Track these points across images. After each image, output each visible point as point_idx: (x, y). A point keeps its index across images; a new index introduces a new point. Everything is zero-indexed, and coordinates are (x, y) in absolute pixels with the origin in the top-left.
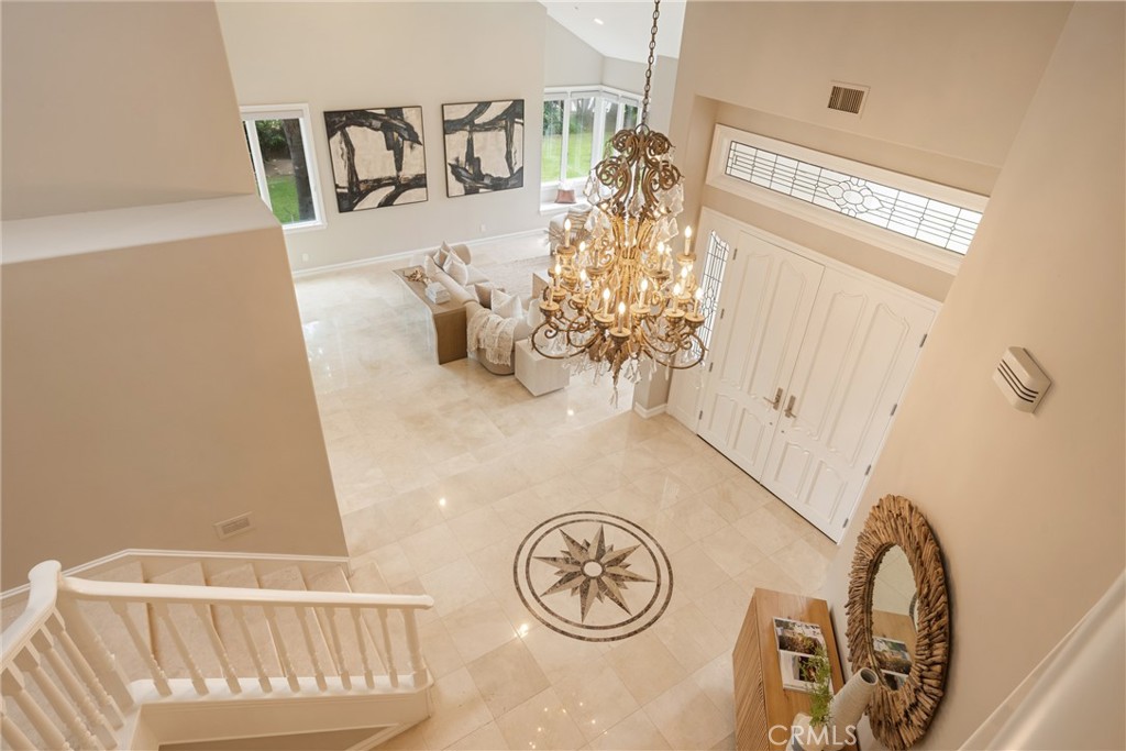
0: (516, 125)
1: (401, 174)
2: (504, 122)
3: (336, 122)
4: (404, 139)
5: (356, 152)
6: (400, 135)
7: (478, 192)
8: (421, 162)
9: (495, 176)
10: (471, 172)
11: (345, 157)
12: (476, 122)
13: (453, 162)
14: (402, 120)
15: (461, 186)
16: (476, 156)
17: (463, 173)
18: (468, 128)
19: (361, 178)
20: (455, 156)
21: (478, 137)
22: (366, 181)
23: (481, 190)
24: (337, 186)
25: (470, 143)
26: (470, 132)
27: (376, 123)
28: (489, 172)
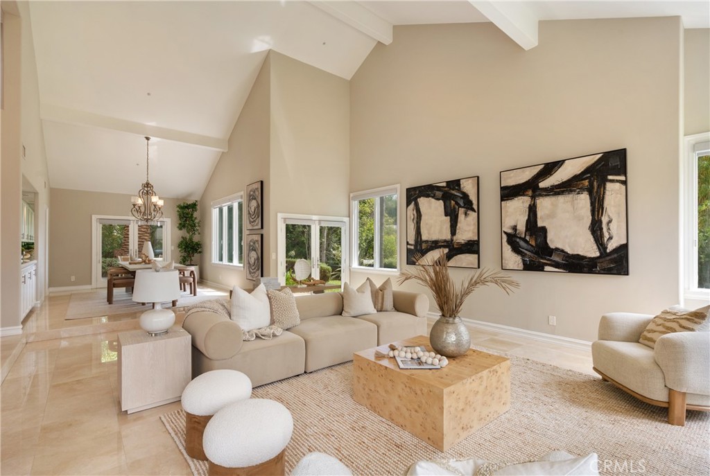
0: (609, 185)
1: (455, 238)
2: (586, 183)
3: (414, 195)
4: (460, 206)
5: (423, 218)
6: (457, 203)
7: (542, 270)
8: (474, 228)
9: (570, 252)
10: (533, 243)
11: (415, 221)
12: (542, 185)
13: (510, 231)
14: (459, 190)
15: (518, 259)
16: (540, 224)
17: (522, 243)
18: (530, 193)
19: (424, 238)
20: (513, 224)
21: (544, 204)
22: (426, 242)
23: (547, 268)
24: (408, 243)
25: (532, 210)
26: (533, 197)
27: (439, 194)
28: (560, 246)
